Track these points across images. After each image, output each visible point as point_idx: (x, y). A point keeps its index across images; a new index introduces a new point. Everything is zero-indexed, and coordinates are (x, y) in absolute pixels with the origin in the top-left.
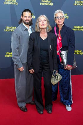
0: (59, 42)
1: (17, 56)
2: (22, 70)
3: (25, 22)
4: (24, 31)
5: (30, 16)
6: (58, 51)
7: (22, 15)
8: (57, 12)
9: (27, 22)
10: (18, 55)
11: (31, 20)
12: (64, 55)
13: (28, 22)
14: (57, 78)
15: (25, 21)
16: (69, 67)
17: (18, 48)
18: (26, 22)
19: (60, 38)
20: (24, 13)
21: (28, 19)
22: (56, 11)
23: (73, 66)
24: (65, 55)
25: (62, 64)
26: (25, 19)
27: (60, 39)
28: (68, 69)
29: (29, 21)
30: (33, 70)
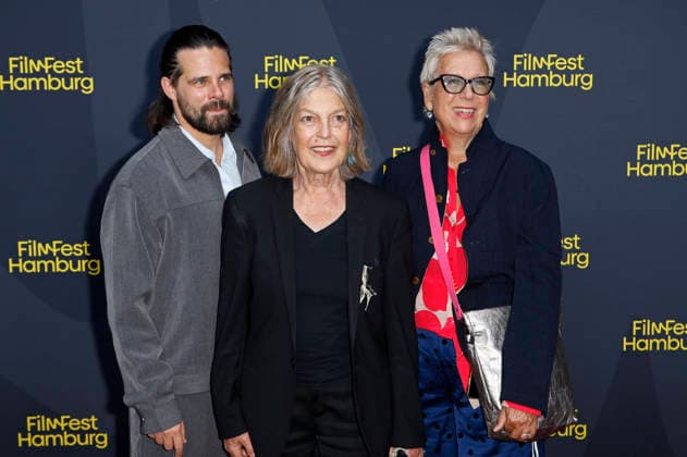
0: (452, 245)
3: (203, 118)
4: (193, 176)
6: (444, 309)
9: (218, 118)
12: (480, 334)
15: (205, 109)
16: (520, 420)
18: (210, 115)
19: (453, 218)
21: (218, 94)
23: (544, 413)
24: (489, 333)
25: (475, 403)
26: (198, 97)
27: (453, 229)
28: (514, 435)
29: (227, 106)
30: (245, 437)
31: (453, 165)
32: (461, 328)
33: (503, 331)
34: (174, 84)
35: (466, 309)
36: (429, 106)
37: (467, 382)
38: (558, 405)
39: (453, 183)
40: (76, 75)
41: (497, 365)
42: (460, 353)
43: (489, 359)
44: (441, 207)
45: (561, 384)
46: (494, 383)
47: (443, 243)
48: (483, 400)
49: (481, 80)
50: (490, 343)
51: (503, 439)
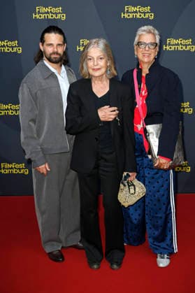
1: (33, 138)
2: (45, 172)
3: (50, 57)
4: (48, 78)
5: (61, 43)
6: (140, 124)
7: (42, 40)
8: (144, 31)
9: (55, 58)
10: (35, 136)
11: (65, 53)
12: (152, 133)
13: (58, 56)
14: (132, 191)
16: (164, 162)
17: (34, 121)
20: (47, 35)
21: (56, 50)
22: (143, 28)
24: (154, 133)
25: (150, 157)
26: (49, 50)
27: (143, 97)
28: (162, 167)
29: (60, 55)
31: (144, 75)
32: (145, 131)
33: (159, 132)
34: (43, 45)
35: (147, 124)
36: (136, 53)
37: (147, 150)
38: (178, 158)
39: (144, 81)
40: (15, 46)
41: (157, 143)
42: (145, 140)
43: (154, 142)
44: (140, 89)
45: (179, 151)
46: (155, 149)
47: (140, 101)
48: (152, 156)
49: (152, 44)
50: (155, 136)
51: (159, 169)
